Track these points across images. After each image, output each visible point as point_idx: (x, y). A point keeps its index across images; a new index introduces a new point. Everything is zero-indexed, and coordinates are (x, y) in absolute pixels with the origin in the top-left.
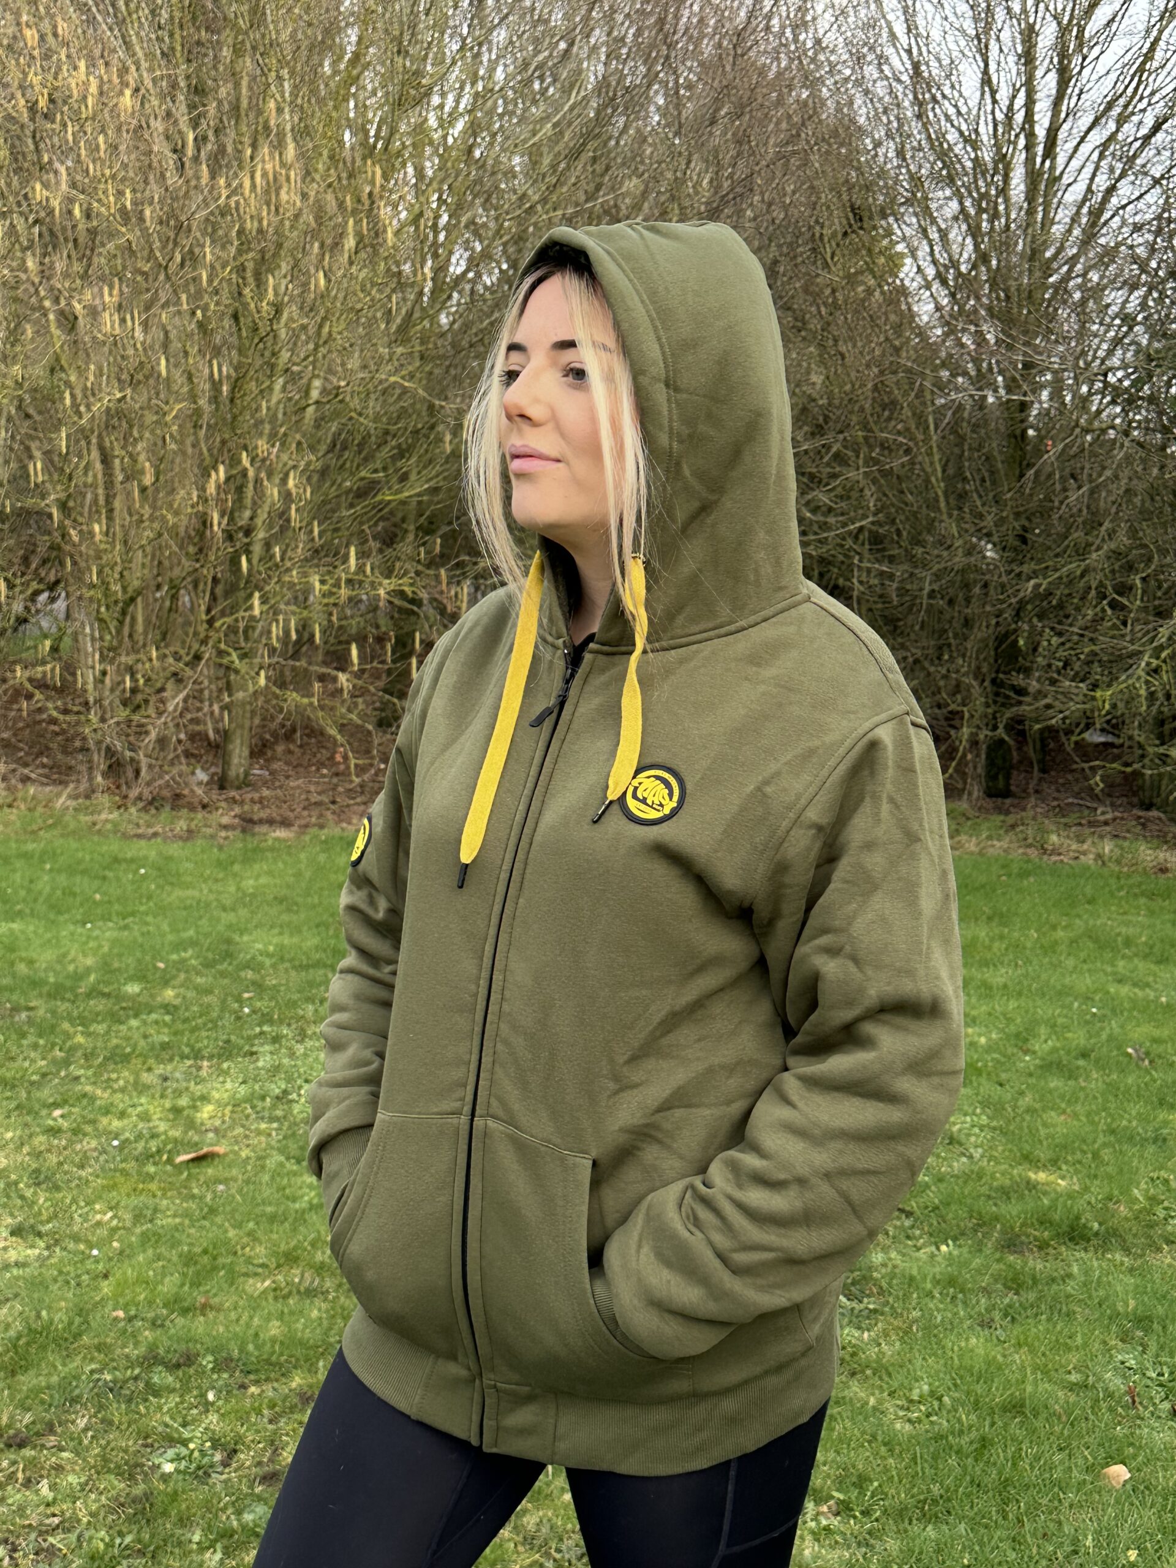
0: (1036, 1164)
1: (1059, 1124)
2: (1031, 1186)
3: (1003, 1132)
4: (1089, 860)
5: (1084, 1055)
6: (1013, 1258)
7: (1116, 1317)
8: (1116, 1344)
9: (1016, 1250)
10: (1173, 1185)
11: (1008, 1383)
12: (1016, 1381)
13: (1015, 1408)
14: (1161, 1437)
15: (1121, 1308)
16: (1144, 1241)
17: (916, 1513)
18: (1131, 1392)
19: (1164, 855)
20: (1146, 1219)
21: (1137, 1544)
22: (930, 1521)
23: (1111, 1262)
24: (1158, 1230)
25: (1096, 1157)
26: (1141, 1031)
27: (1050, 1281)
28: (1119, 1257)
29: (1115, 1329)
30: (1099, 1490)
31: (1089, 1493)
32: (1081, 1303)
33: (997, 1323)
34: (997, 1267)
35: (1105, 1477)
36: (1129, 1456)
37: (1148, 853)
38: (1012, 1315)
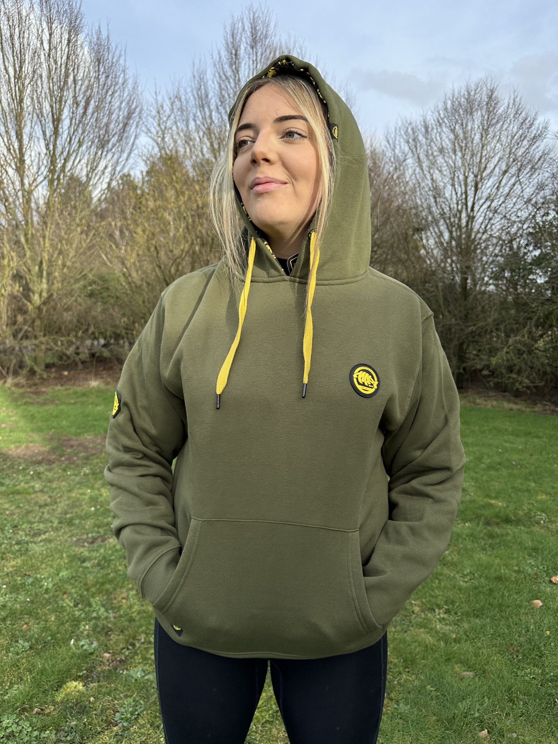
0: (491, 498)
1: (496, 485)
2: (491, 505)
3: (480, 488)
4: (489, 406)
5: (500, 464)
6: (489, 528)
7: (526, 548)
8: (527, 557)
9: (490, 525)
10: (535, 505)
11: (496, 570)
12: (498, 569)
13: (499, 578)
14: (548, 589)
15: (527, 545)
16: (529, 523)
17: (472, 614)
18: (536, 574)
19: (512, 406)
20: (529, 516)
21: (549, 629)
22: (477, 617)
23: (520, 529)
24: (533, 519)
25: (510, 496)
26: (515, 457)
27: (502, 535)
28: (523, 528)
29: (526, 552)
30: (532, 608)
31: (529, 609)
32: (513, 543)
33: (488, 549)
34: (485, 531)
35: (533, 604)
36: (541, 597)
37: (506, 405)
38: (492, 547)
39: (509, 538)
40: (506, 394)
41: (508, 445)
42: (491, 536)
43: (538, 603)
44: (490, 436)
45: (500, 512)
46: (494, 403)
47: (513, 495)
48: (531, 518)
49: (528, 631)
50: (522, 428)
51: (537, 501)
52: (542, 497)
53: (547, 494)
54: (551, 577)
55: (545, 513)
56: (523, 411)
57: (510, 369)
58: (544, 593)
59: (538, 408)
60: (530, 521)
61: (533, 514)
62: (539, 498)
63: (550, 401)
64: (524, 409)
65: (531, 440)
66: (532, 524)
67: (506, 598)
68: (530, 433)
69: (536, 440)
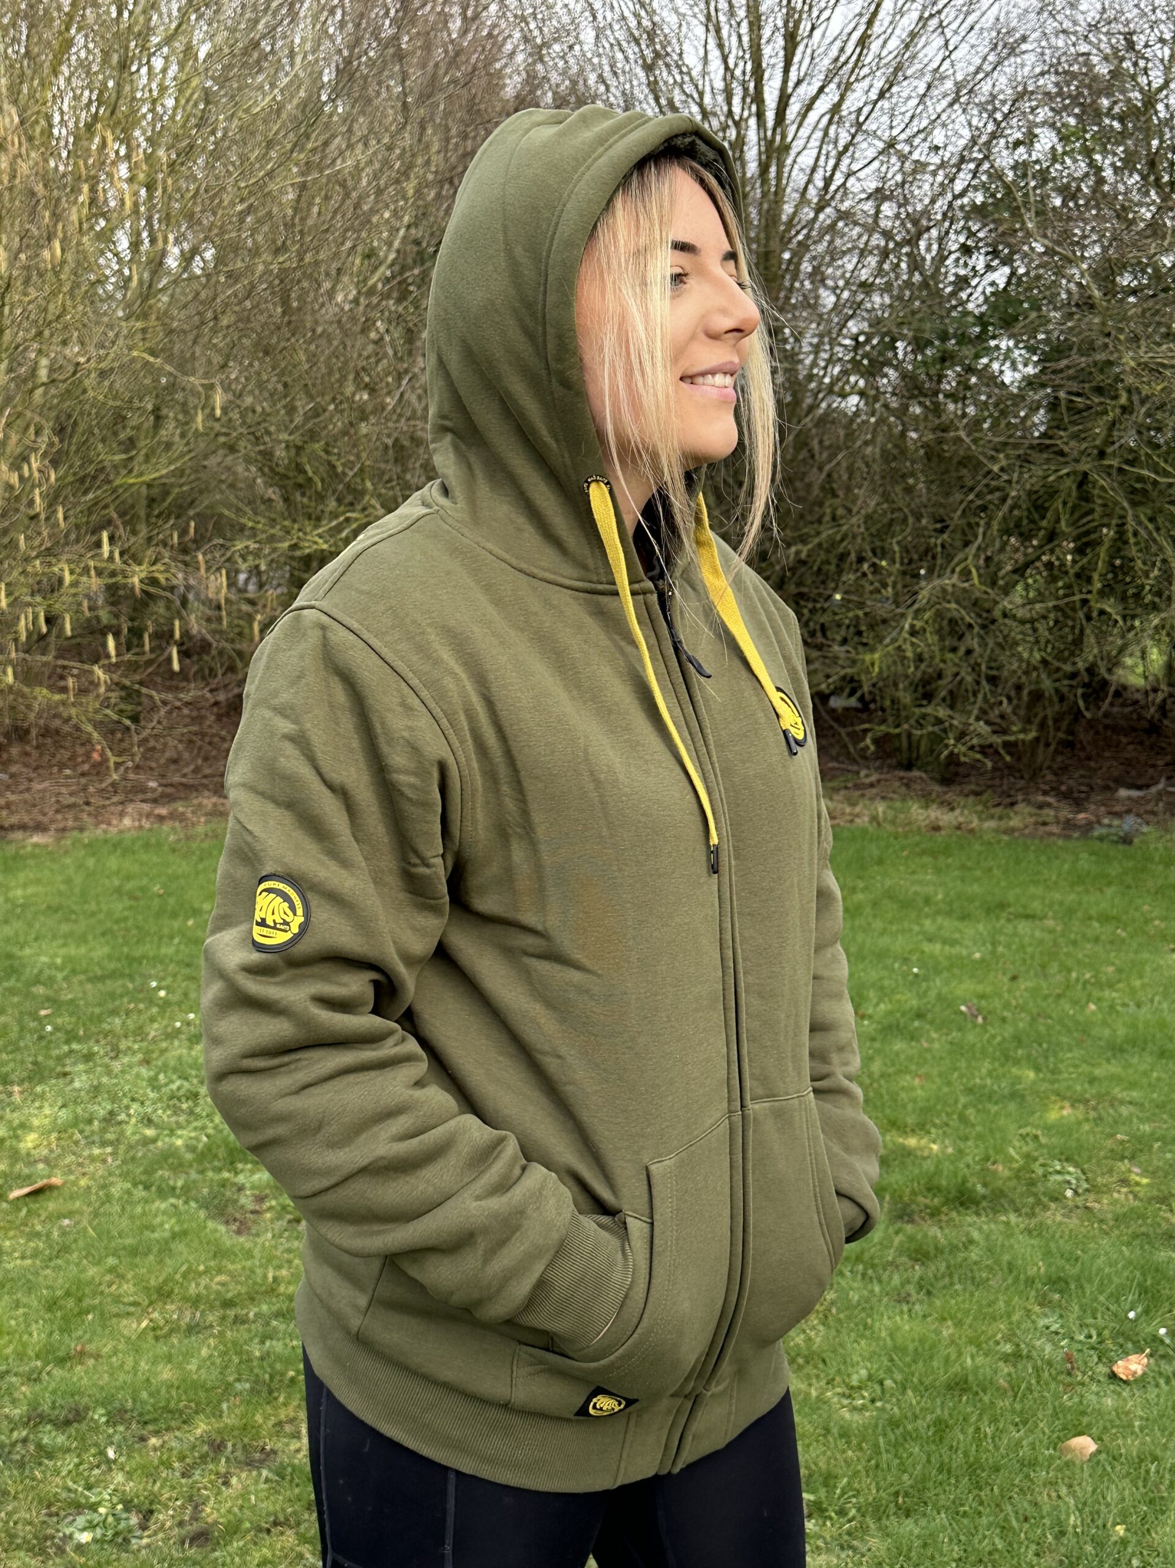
0: (904, 1129)
1: (917, 1087)
2: (907, 1153)
4: (863, 821)
5: (920, 1015)
6: (909, 1228)
7: (1030, 1282)
8: (1037, 1309)
9: (912, 1221)
10: (1043, 1140)
11: (947, 1360)
12: (953, 1357)
13: (960, 1386)
14: (1109, 1402)
15: (1032, 1271)
16: (1031, 1200)
17: (892, 1508)
18: (1069, 1358)
19: (935, 813)
20: (1025, 1176)
21: (1123, 1517)
22: (907, 1516)
23: (1007, 1223)
24: (1040, 1188)
25: (963, 1118)
26: (965, 988)
27: (954, 1249)
28: (1013, 1218)
29: (1033, 1293)
30: (1068, 1464)
31: (1059, 1469)
32: (990, 1269)
33: (914, 1297)
34: (897, 1240)
35: (1070, 1450)
36: (1089, 1426)
37: (919, 813)
38: (927, 1289)
39: (974, 1254)
40: (916, 773)
41: (937, 948)
42: (920, 1254)
43: (1085, 1444)
44: (878, 925)
45: (938, 1172)
46: (881, 808)
47: (971, 1112)
48: (1032, 1183)
49: (1063, 1533)
50: (976, 888)
51: (1048, 1128)
52: (1060, 1113)
53: (1075, 1102)
54: (1112, 1362)
55: (1076, 1166)
56: (972, 831)
57: (925, 690)
58: (1100, 1413)
59: (1020, 817)
60: (1035, 1195)
61: (1040, 1171)
62: (1053, 1116)
63: (1054, 790)
64: (975, 823)
65: (1009, 928)
66: (1039, 1202)
67: (988, 1444)
68: (1002, 906)
69: (1023, 927)
